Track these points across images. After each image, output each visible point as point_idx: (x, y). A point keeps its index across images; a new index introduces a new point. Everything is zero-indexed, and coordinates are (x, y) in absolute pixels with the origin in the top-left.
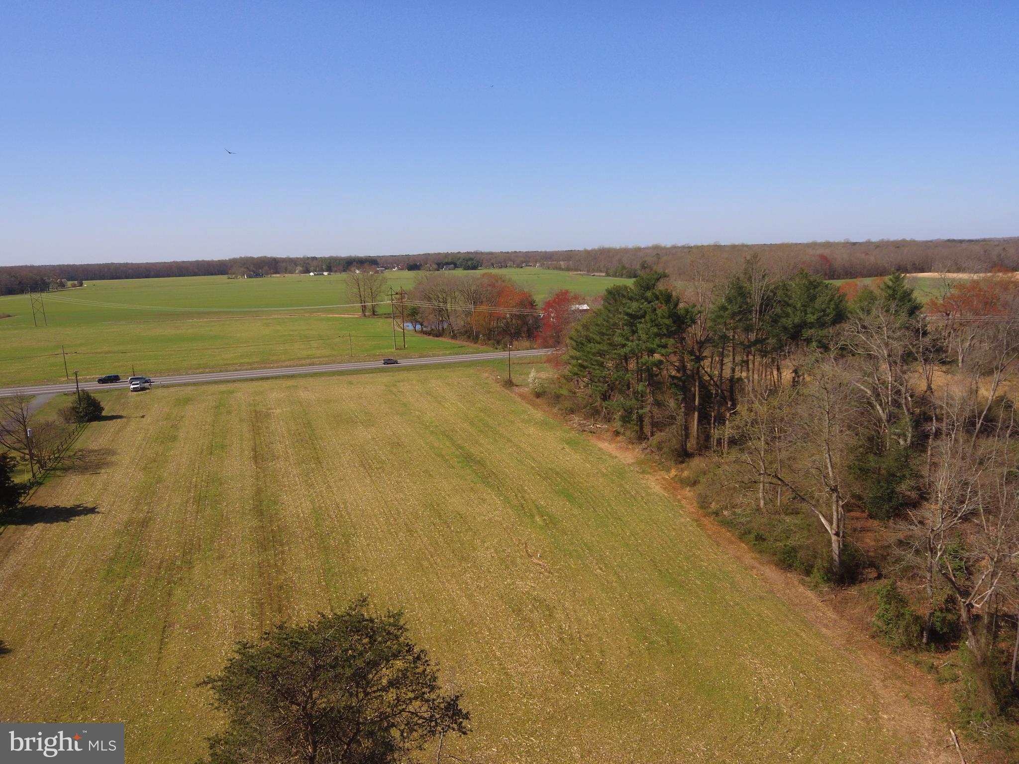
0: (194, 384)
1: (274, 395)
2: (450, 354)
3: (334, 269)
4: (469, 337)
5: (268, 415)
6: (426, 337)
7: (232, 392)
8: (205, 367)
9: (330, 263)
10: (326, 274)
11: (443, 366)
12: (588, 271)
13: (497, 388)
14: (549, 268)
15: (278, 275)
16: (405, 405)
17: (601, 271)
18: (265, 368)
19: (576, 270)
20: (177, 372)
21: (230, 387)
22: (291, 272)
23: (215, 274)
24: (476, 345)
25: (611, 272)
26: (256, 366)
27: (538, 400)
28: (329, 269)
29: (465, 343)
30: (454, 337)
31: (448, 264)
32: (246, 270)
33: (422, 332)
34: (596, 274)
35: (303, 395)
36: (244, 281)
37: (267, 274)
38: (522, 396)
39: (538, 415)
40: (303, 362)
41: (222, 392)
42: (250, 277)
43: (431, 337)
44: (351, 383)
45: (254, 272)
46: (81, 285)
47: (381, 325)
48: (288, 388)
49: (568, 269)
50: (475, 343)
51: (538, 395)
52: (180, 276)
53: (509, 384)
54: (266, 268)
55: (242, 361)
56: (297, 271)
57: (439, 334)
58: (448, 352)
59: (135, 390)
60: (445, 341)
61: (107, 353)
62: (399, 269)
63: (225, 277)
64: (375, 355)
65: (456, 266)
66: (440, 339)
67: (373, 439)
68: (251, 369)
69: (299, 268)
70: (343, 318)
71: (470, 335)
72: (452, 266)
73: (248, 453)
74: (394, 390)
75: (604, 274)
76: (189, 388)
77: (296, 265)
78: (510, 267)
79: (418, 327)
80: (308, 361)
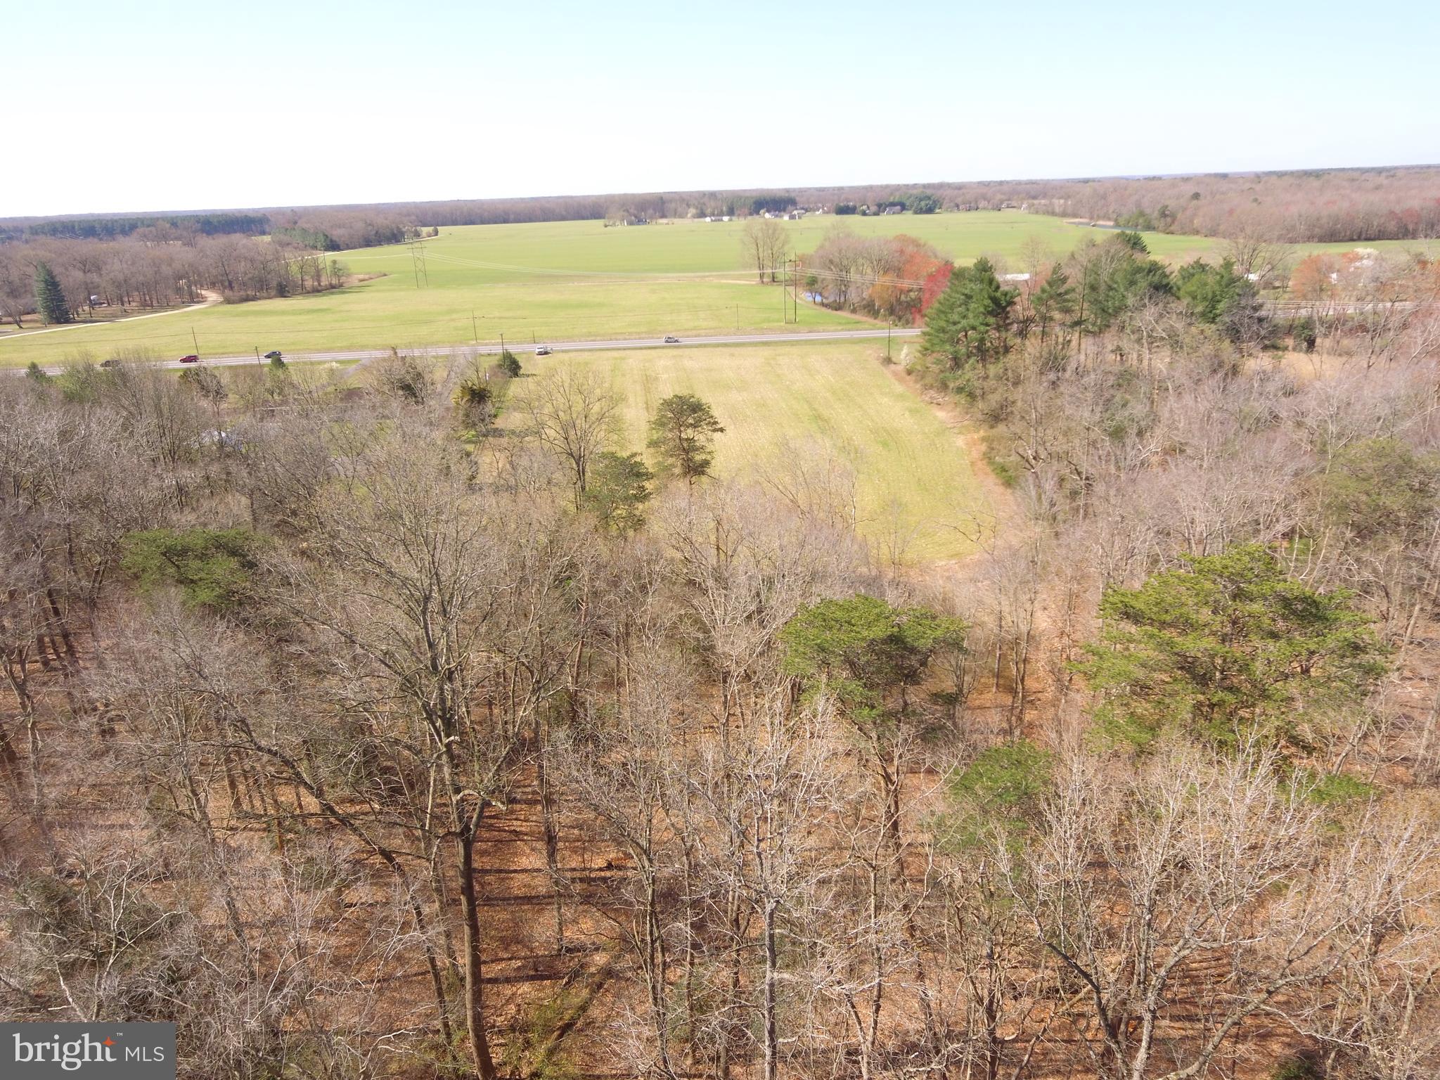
0: (590, 350)
1: (662, 363)
2: (842, 330)
3: (737, 212)
4: (869, 311)
5: (656, 379)
6: (824, 309)
7: (623, 359)
8: (596, 336)
9: (732, 203)
10: (726, 218)
11: (828, 342)
12: (1092, 218)
13: (876, 364)
14: (1037, 212)
15: (664, 221)
16: (778, 376)
17: (1109, 219)
18: (652, 338)
19: (1075, 216)
20: (570, 339)
21: (622, 353)
22: (682, 216)
23: (587, 218)
24: (876, 321)
25: (1122, 221)
26: (643, 335)
27: (908, 378)
28: (731, 212)
29: (864, 319)
30: (854, 311)
31: (893, 204)
32: (626, 214)
33: (823, 304)
34: (1101, 222)
35: (688, 364)
36: (623, 230)
37: (652, 218)
38: (895, 374)
39: (899, 388)
40: (690, 333)
41: (616, 359)
42: (631, 223)
43: (830, 310)
44: (732, 355)
45: (636, 217)
46: (436, 233)
47: (776, 294)
48: (674, 357)
49: (1064, 214)
50: (875, 318)
51: (909, 373)
52: (544, 220)
53: (888, 361)
54: (650, 211)
55: (630, 330)
56: (689, 215)
57: (838, 307)
58: (840, 328)
59: (540, 354)
60: (844, 314)
61: (500, 318)
62: (825, 212)
63: (600, 222)
64: (762, 329)
65: (903, 207)
66: (839, 313)
67: (743, 400)
68: (640, 339)
69: (692, 211)
70: (739, 285)
71: (870, 309)
72: (898, 208)
73: (641, 405)
74: (772, 362)
75: (1111, 223)
76: (586, 353)
77: (688, 206)
78: (984, 209)
79: (818, 299)
80: (694, 332)
